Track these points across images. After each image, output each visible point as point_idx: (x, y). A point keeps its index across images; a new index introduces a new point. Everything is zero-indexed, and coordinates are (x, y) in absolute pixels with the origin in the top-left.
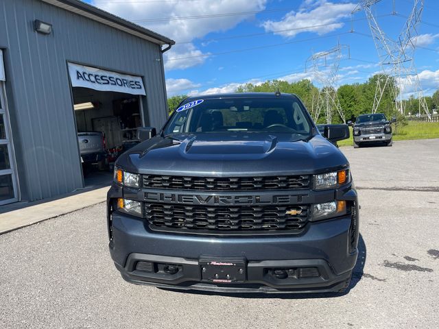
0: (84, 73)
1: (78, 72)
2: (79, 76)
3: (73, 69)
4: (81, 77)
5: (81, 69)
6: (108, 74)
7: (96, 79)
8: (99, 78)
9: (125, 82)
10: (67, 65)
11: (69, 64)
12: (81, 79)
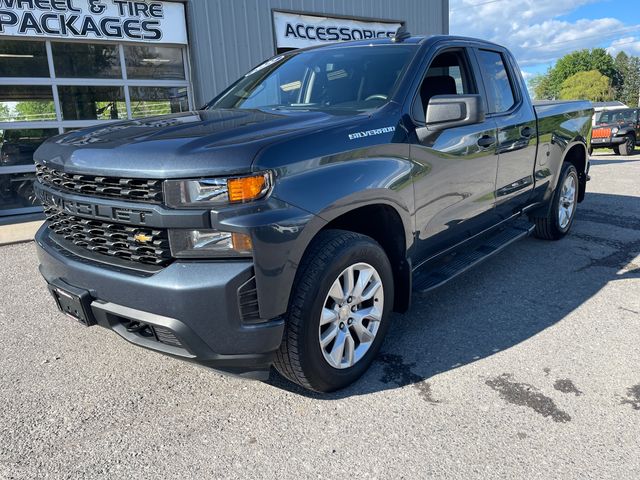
0: (298, 27)
1: (289, 26)
2: (289, 30)
3: (282, 21)
4: (293, 32)
5: (294, 20)
6: (339, 24)
7: (318, 33)
8: (324, 31)
9: (368, 34)
10: (272, 16)
11: (276, 14)
12: (291, 36)
